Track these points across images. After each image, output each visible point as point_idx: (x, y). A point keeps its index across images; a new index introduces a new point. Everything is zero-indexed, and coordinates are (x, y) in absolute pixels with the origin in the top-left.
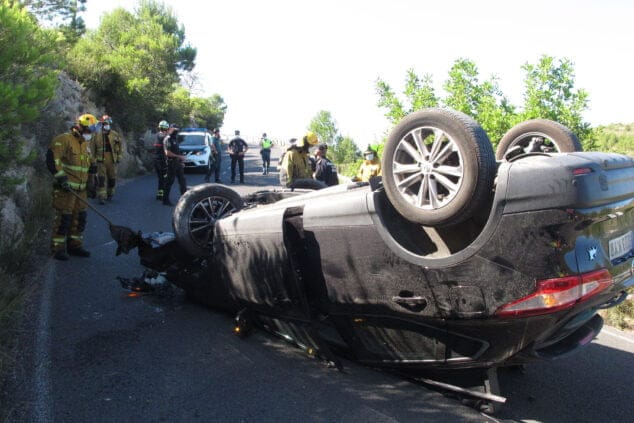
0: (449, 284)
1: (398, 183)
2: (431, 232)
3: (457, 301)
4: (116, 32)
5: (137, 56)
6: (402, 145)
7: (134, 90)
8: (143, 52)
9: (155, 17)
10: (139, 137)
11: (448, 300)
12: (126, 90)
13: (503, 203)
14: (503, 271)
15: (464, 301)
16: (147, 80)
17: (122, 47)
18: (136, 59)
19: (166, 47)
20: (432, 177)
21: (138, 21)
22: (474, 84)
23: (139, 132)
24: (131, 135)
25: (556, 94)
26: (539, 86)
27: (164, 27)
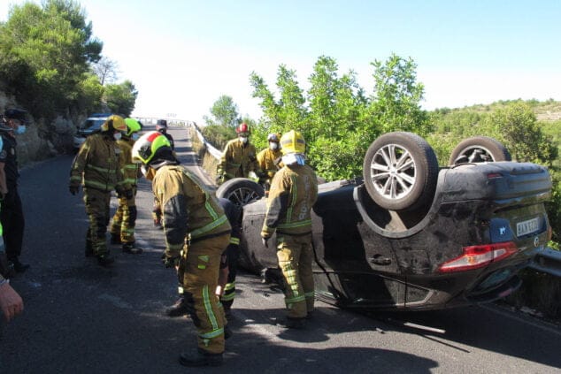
0: (406, 249)
1: (373, 176)
2: (394, 215)
3: (412, 261)
4: (25, 26)
5: (45, 49)
6: (380, 152)
7: (43, 80)
8: (51, 45)
9: (62, 13)
10: (51, 122)
11: (406, 260)
12: (36, 79)
13: (441, 195)
14: (441, 241)
15: (416, 261)
16: (55, 71)
17: (31, 40)
18: (45, 52)
19: (74, 41)
20: (395, 178)
21: (46, 16)
22: (334, 78)
23: (50, 118)
24: (42, 120)
25: (401, 87)
26: (385, 80)
27: (72, 23)
